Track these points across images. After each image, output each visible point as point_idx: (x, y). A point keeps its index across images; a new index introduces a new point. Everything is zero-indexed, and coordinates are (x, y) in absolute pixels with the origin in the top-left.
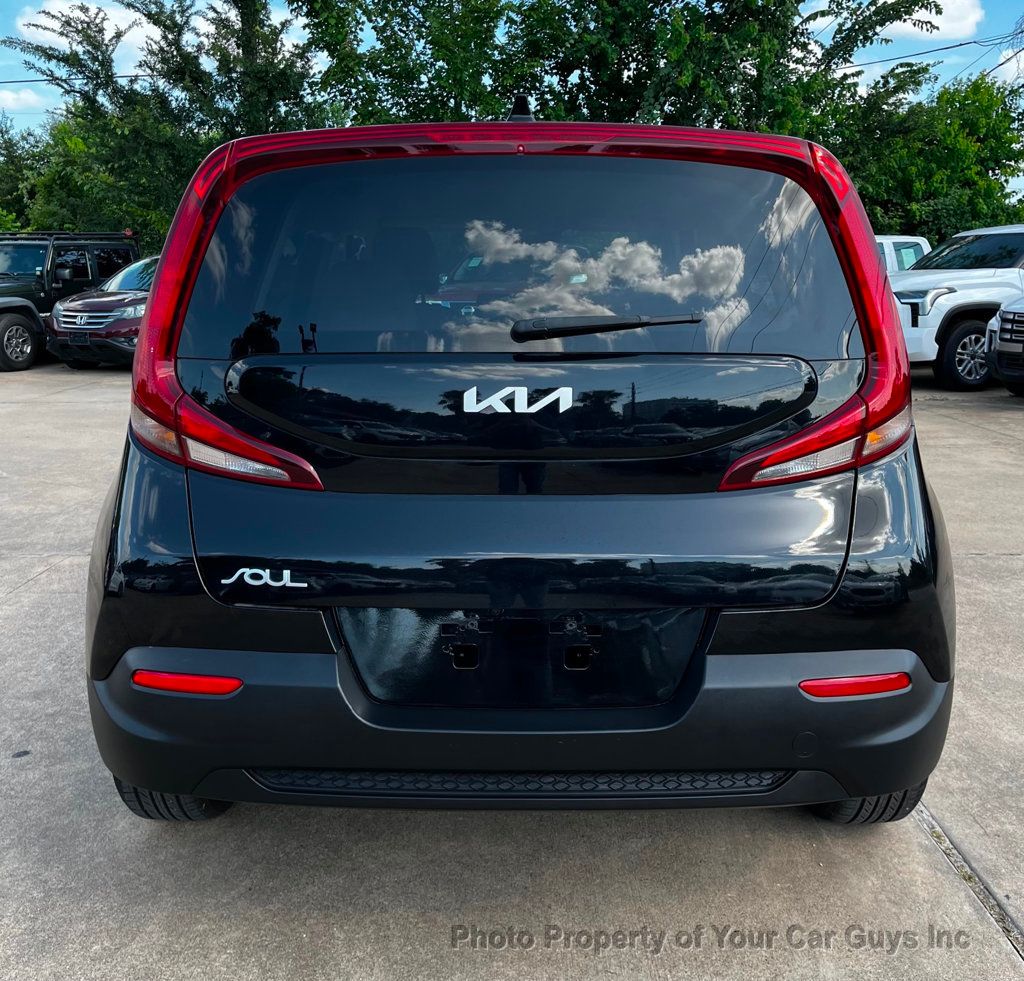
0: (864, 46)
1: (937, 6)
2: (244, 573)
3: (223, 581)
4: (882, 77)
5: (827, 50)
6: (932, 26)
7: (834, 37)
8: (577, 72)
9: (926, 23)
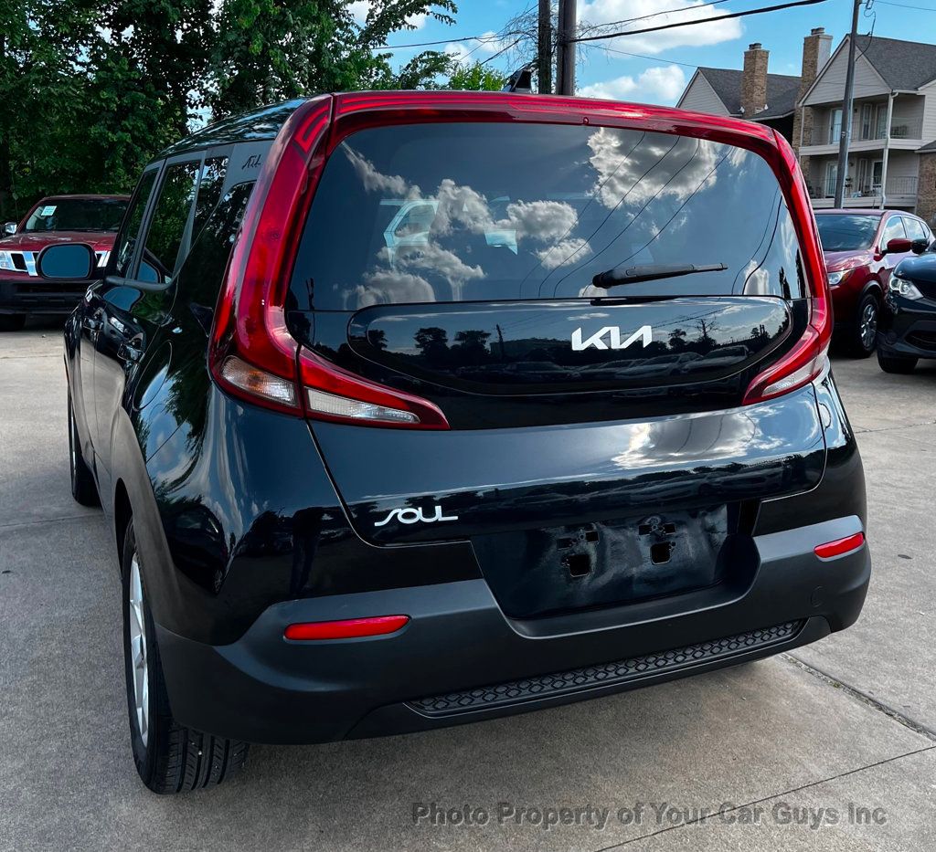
0: (394, 31)
1: (452, 5)
2: (396, 514)
3: (377, 524)
4: (412, 61)
5: (363, 31)
6: (450, 19)
7: (367, 21)
8: (131, 28)
9: (445, 17)
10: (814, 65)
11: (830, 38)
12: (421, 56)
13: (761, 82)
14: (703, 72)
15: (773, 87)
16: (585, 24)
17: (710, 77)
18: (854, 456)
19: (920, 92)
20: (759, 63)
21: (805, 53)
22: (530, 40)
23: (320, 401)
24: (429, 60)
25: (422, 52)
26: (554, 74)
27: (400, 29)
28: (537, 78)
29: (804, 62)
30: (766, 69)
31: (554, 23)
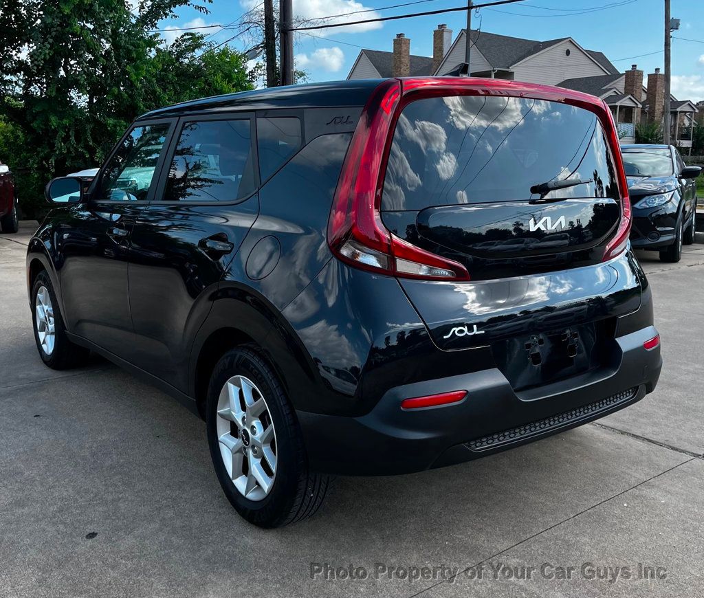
0: (163, 18)
2: (454, 331)
3: (445, 337)
4: (176, 40)
5: (138, 19)
6: (206, 11)
9: (203, 8)
10: (441, 50)
11: (451, 32)
12: (182, 36)
13: (406, 60)
14: (365, 52)
15: (413, 65)
16: (301, 18)
17: (370, 56)
18: (647, 291)
19: (511, 69)
20: (404, 48)
21: (435, 41)
22: (259, 28)
23: (403, 266)
24: (189, 39)
25: (183, 34)
26: (278, 53)
27: (166, 17)
28: (265, 56)
29: (435, 47)
30: (409, 52)
31: (276, 16)
